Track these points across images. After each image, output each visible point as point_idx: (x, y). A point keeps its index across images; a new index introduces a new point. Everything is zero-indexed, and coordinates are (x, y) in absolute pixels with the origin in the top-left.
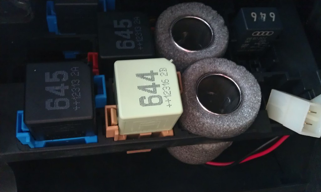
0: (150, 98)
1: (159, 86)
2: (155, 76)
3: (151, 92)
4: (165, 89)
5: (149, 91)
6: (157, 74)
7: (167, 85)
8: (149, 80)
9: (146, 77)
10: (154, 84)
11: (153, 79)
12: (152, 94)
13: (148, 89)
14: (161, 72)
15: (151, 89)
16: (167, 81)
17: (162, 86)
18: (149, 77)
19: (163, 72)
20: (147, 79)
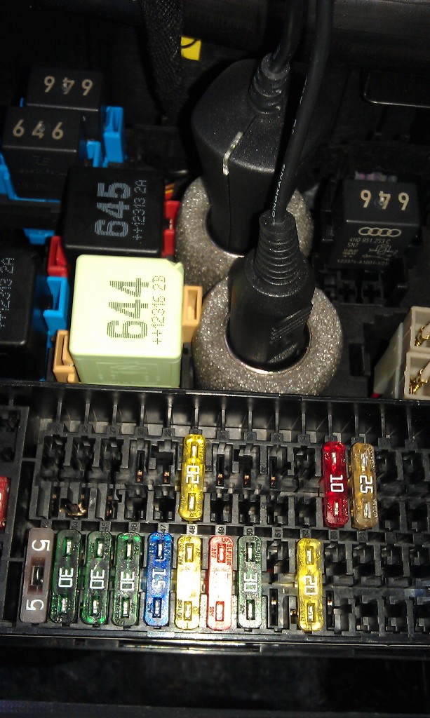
0: (127, 324)
1: (146, 306)
2: (143, 289)
3: (131, 314)
4: (155, 312)
5: (127, 313)
6: (147, 285)
7: (159, 307)
8: (132, 293)
9: (128, 288)
10: (138, 302)
11: (138, 293)
12: (131, 319)
13: (127, 309)
14: (156, 283)
15: (132, 310)
16: (161, 299)
17: (151, 307)
18: (133, 289)
19: (159, 283)
20: (128, 292)
